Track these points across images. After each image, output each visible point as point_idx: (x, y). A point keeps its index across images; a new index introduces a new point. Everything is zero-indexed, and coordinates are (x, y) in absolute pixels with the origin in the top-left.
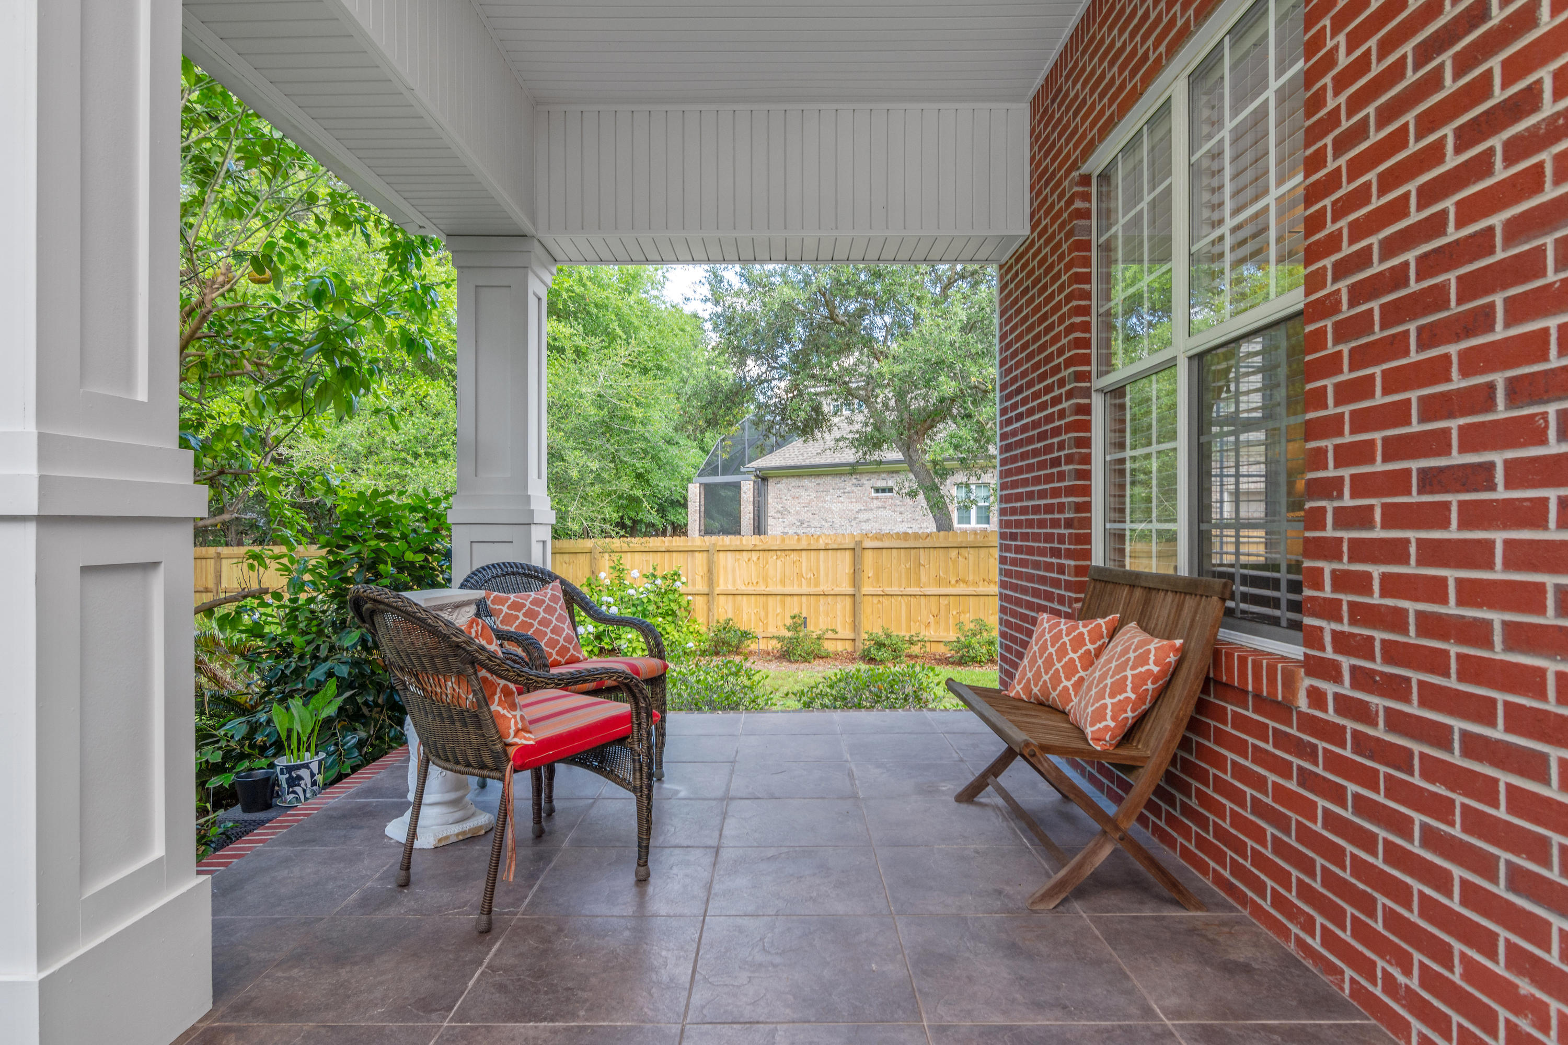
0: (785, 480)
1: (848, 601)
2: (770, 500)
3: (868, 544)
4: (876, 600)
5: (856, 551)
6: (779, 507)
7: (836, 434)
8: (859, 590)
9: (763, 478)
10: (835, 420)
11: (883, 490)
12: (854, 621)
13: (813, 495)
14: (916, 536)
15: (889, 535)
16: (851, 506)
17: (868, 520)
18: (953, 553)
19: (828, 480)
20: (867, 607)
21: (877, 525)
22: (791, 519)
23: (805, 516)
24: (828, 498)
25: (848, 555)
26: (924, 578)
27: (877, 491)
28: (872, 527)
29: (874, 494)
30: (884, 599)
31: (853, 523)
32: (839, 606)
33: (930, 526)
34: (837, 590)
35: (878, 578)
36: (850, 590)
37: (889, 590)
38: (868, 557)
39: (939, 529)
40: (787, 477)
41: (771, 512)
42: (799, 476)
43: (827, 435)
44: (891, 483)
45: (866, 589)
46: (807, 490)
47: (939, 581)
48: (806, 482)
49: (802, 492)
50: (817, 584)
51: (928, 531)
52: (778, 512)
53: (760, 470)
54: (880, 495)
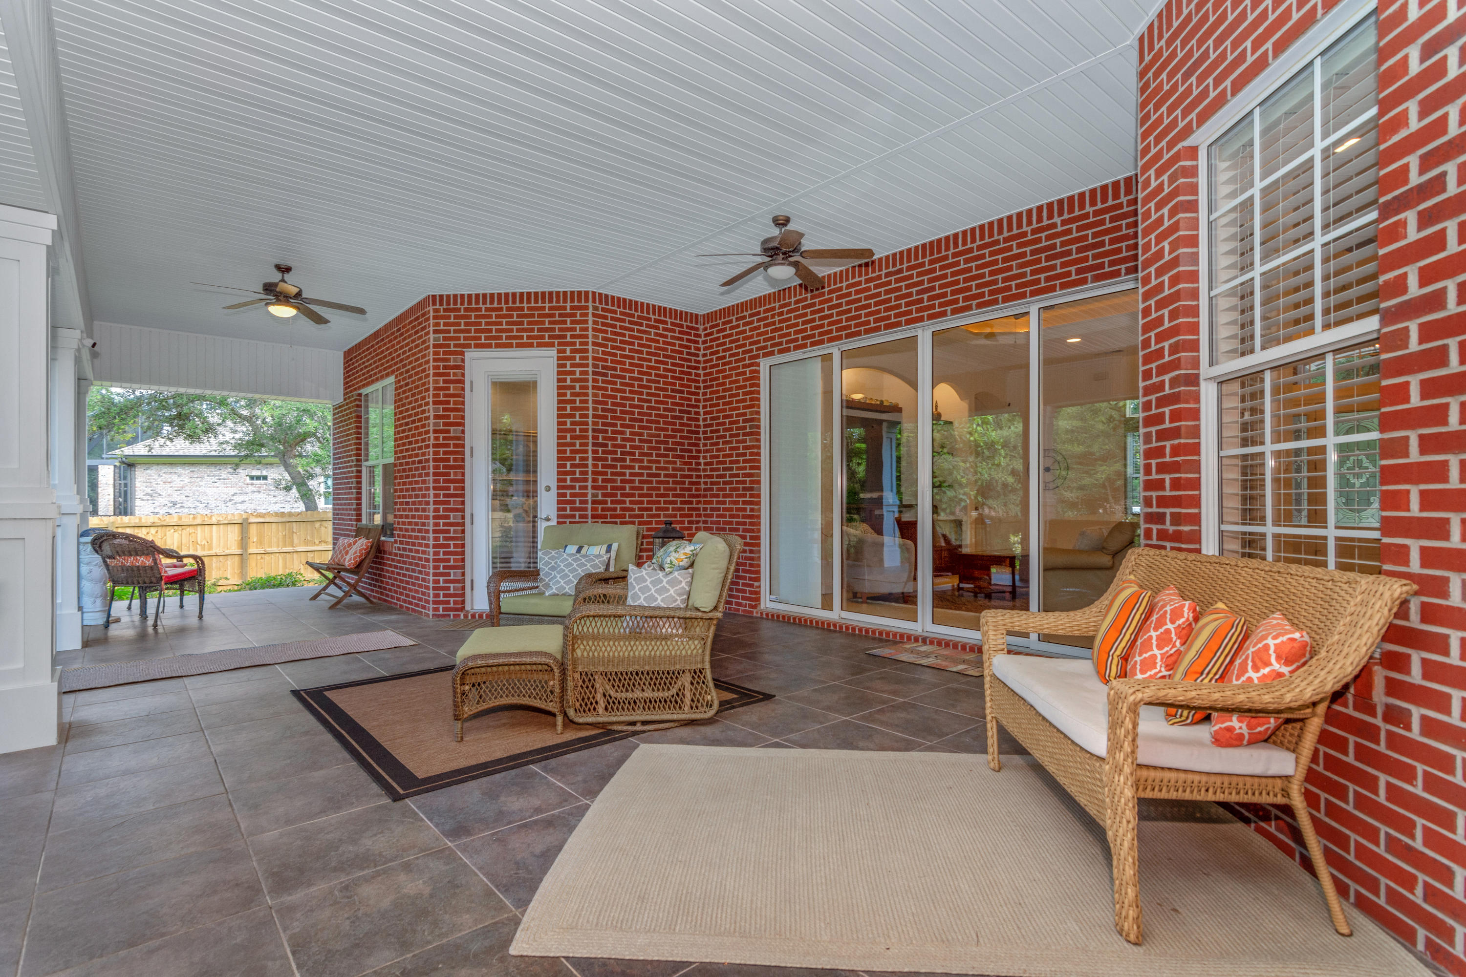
0: (155, 467)
1: (237, 558)
2: (138, 484)
3: (252, 520)
4: (259, 557)
5: (244, 525)
6: (149, 490)
7: (221, 438)
8: (246, 550)
9: (129, 465)
10: (220, 429)
11: (258, 478)
12: (241, 572)
13: (187, 480)
14: (290, 514)
15: (269, 514)
16: (226, 490)
17: (243, 502)
18: (317, 525)
19: (203, 469)
20: (252, 562)
21: (252, 506)
22: (160, 501)
23: (176, 498)
24: (203, 483)
25: (237, 528)
26: (296, 541)
27: (252, 478)
28: (250, 507)
29: (248, 480)
30: (266, 556)
31: (229, 504)
32: (229, 563)
33: (300, 507)
34: (227, 552)
35: (261, 542)
36: (239, 552)
37: (269, 550)
38: (253, 529)
39: (307, 509)
40: (158, 464)
41: (139, 494)
42: (171, 464)
43: (212, 440)
44: (264, 473)
45: (252, 550)
46: (181, 477)
47: (307, 542)
48: (179, 470)
49: (174, 477)
50: (210, 548)
51: (298, 510)
52: (147, 494)
53: (127, 457)
54: (255, 482)
